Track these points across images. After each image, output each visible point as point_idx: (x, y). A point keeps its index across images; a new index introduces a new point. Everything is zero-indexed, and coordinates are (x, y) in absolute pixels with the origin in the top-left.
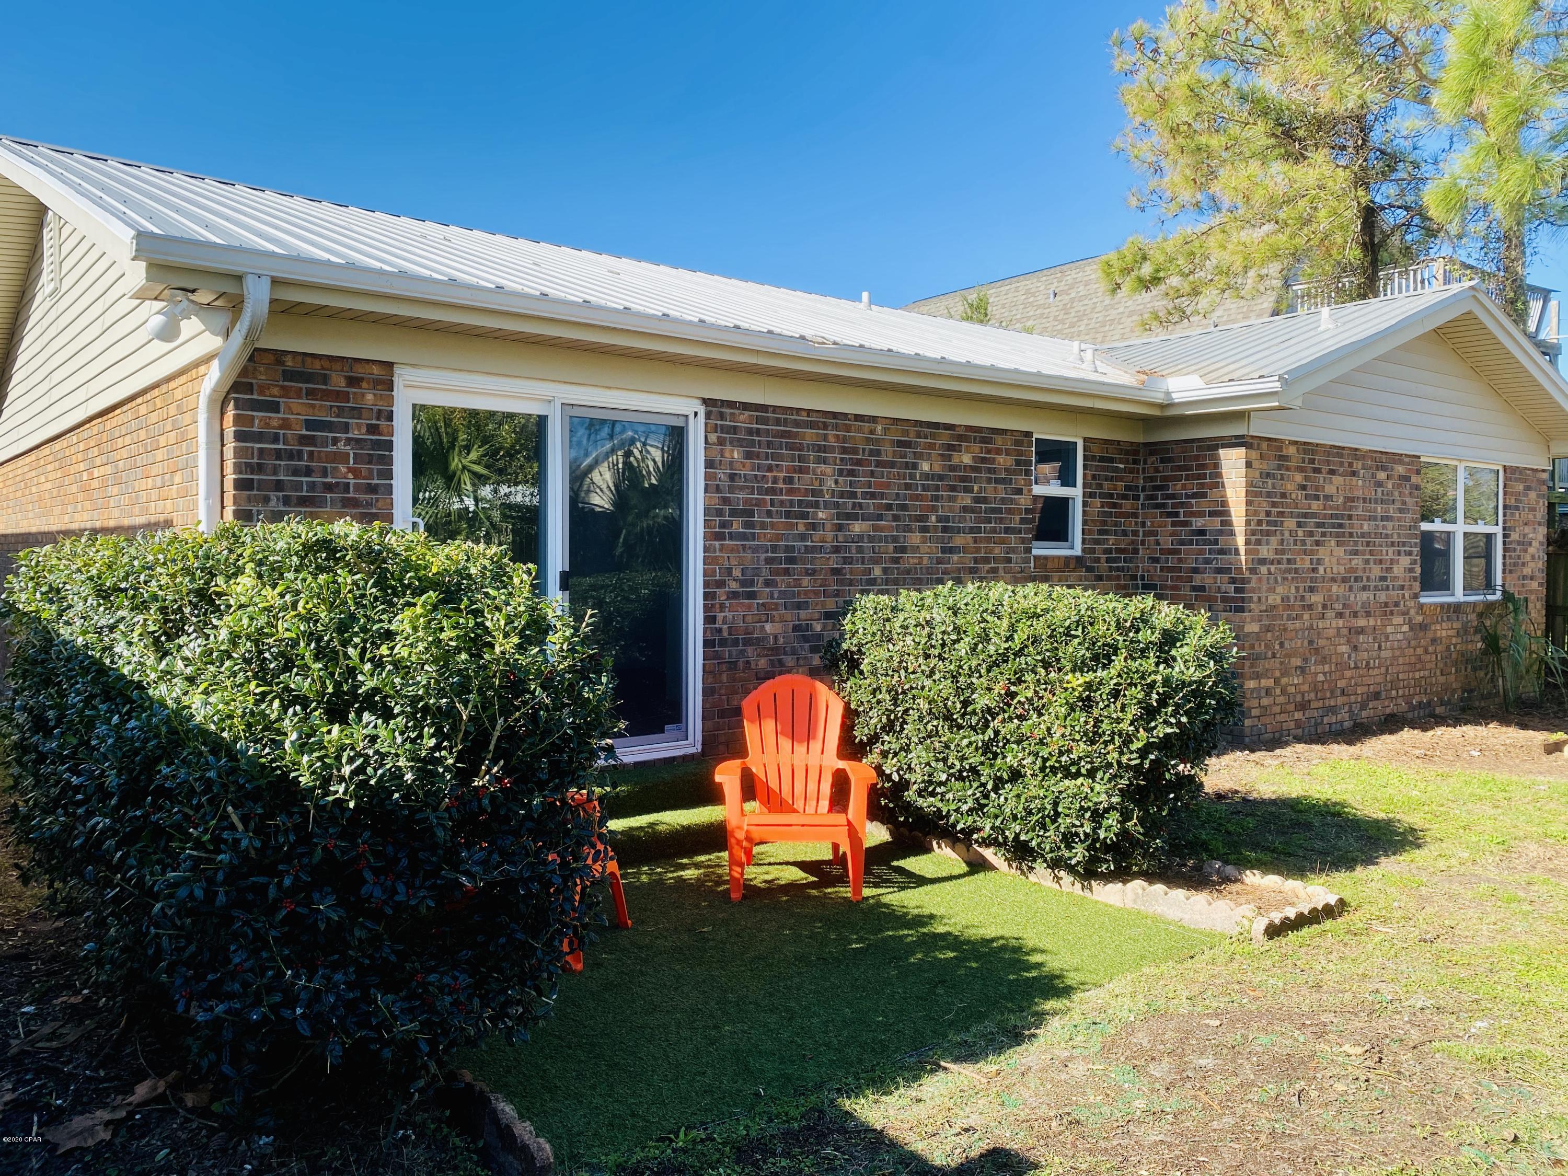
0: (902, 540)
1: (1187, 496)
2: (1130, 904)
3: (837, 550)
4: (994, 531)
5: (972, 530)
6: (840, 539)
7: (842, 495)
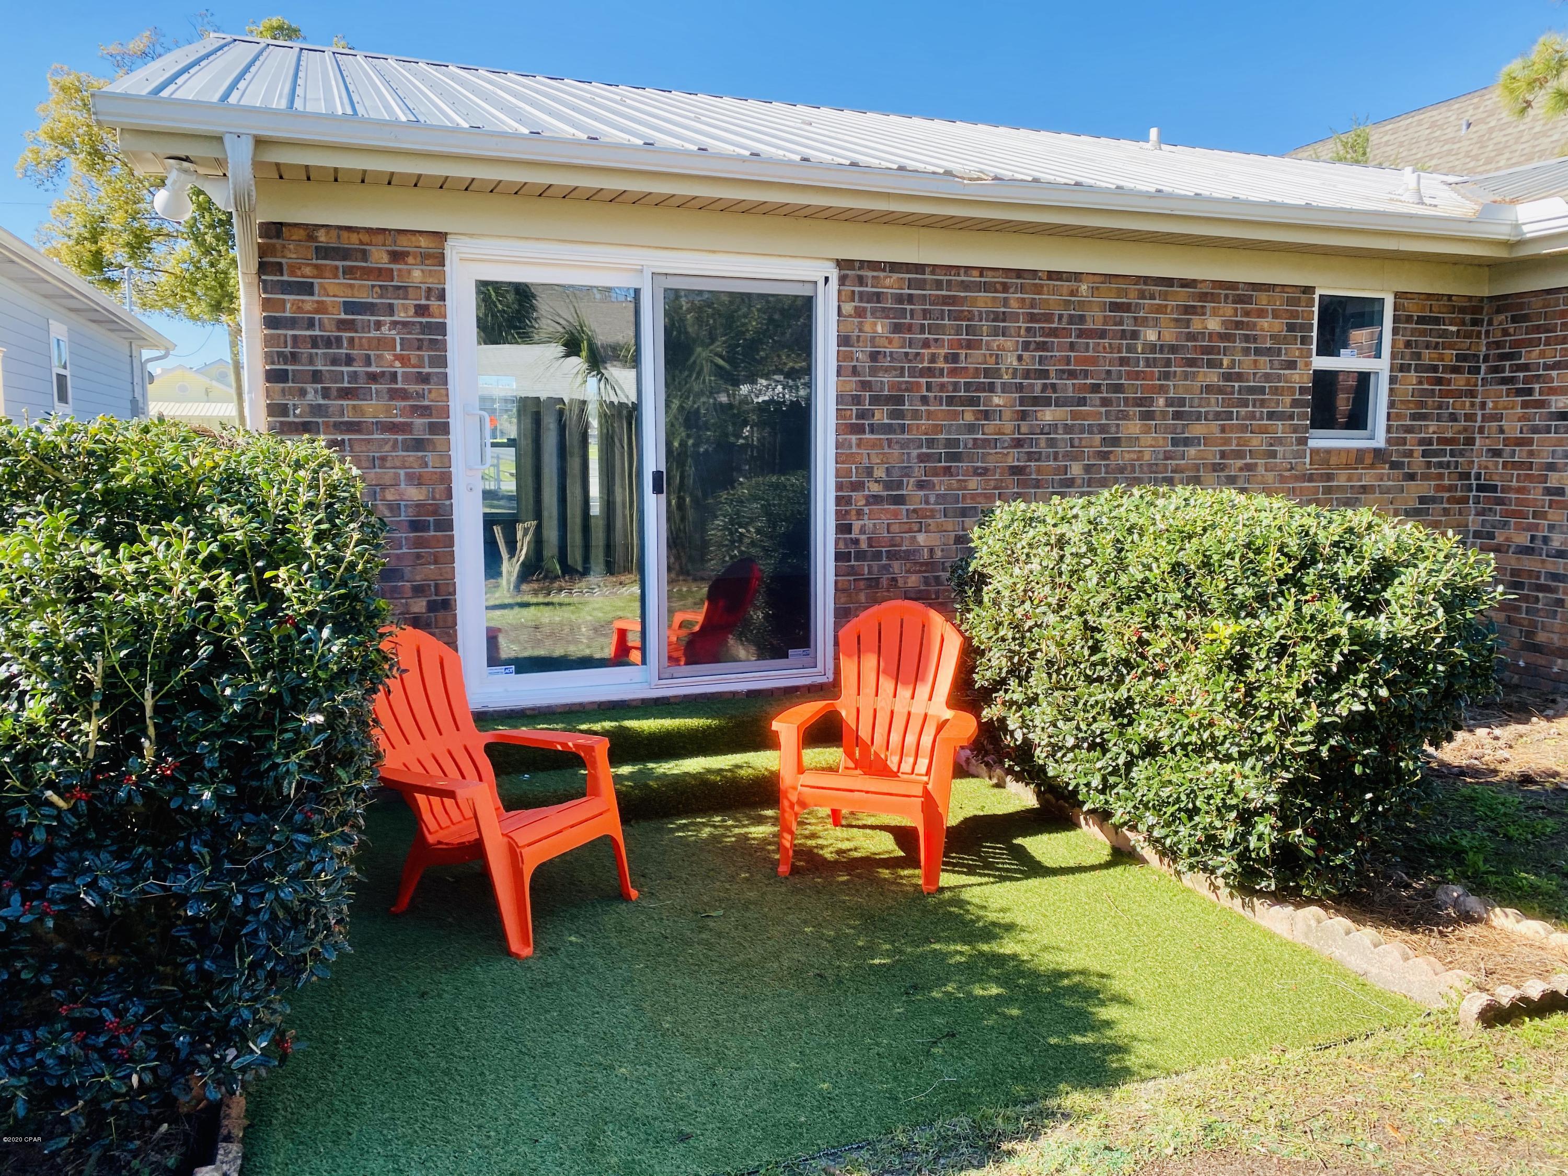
0: (1113, 429)
1: (1547, 367)
2: (1300, 939)
3: (1018, 443)
4: (1252, 416)
5: (1218, 416)
6: (1023, 430)
7: (1027, 374)
